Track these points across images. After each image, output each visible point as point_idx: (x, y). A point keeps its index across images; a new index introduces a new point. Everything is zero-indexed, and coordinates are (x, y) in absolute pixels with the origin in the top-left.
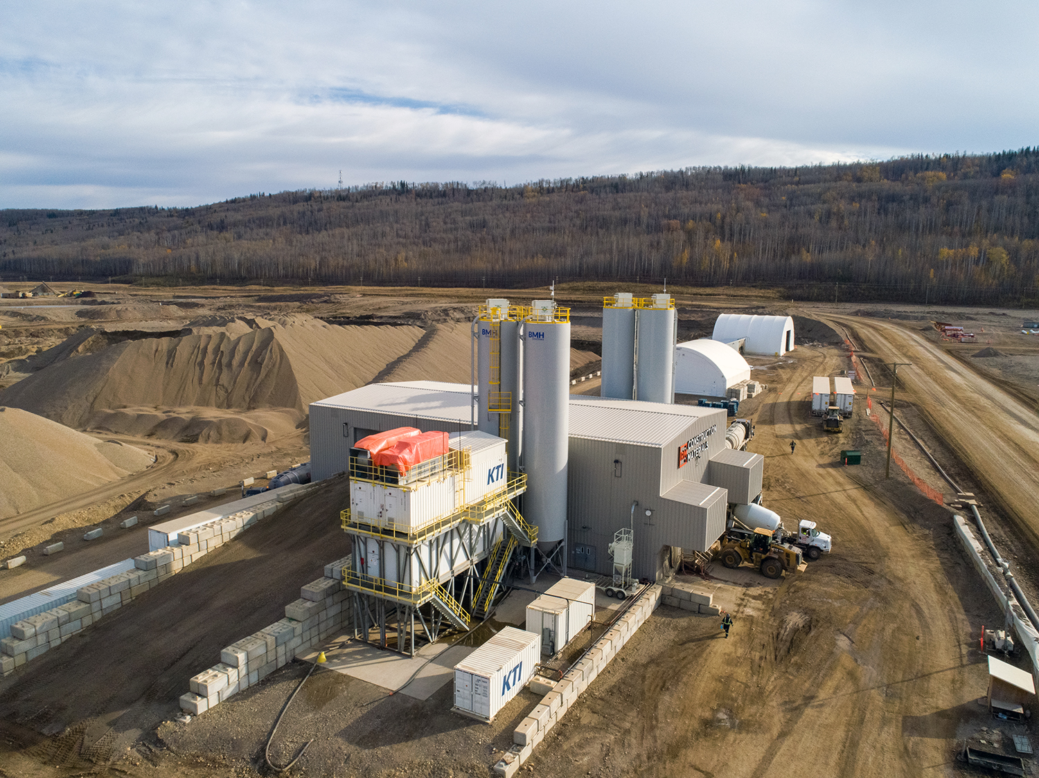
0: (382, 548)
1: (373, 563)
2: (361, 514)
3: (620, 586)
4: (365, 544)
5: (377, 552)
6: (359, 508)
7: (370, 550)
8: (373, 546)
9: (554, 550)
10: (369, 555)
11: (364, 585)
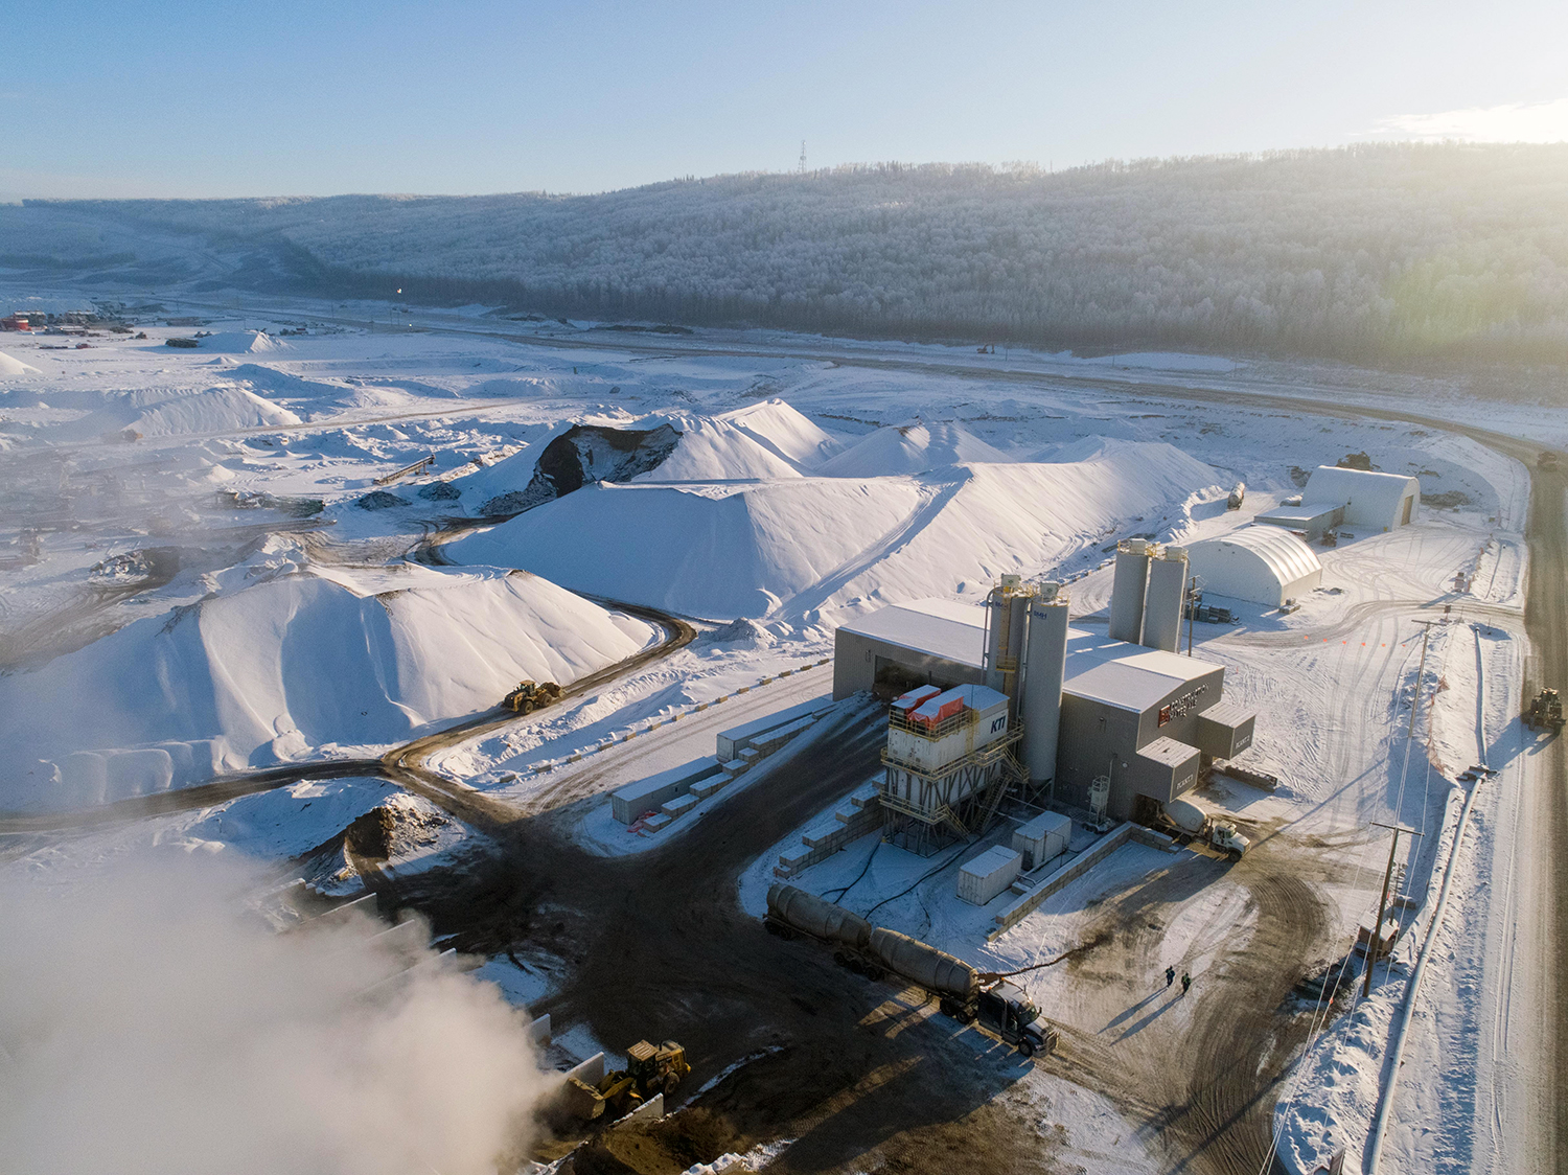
0: (909, 778)
1: (902, 788)
2: (895, 752)
3: (1094, 822)
4: (897, 774)
5: (905, 780)
6: (895, 747)
7: (900, 779)
8: (903, 776)
9: (1043, 787)
10: (900, 782)
11: (895, 803)
